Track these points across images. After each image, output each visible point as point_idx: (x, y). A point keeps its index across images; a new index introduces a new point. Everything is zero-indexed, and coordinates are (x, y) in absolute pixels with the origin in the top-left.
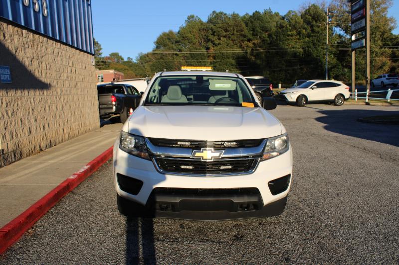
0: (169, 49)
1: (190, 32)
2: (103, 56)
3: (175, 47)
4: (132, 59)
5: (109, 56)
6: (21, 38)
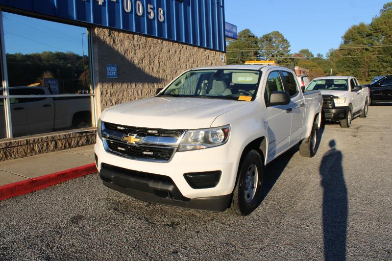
0: (358, 43)
1: (385, 23)
2: (291, 52)
3: (365, 42)
4: (322, 56)
5: (299, 53)
6: (132, 41)
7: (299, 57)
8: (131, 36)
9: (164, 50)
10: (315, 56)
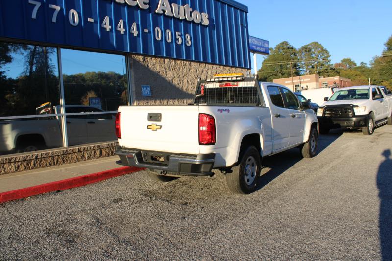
2: (331, 62)
4: (365, 64)
5: (340, 62)
6: (163, 65)
7: (340, 67)
8: (162, 60)
9: (192, 70)
10: (358, 65)
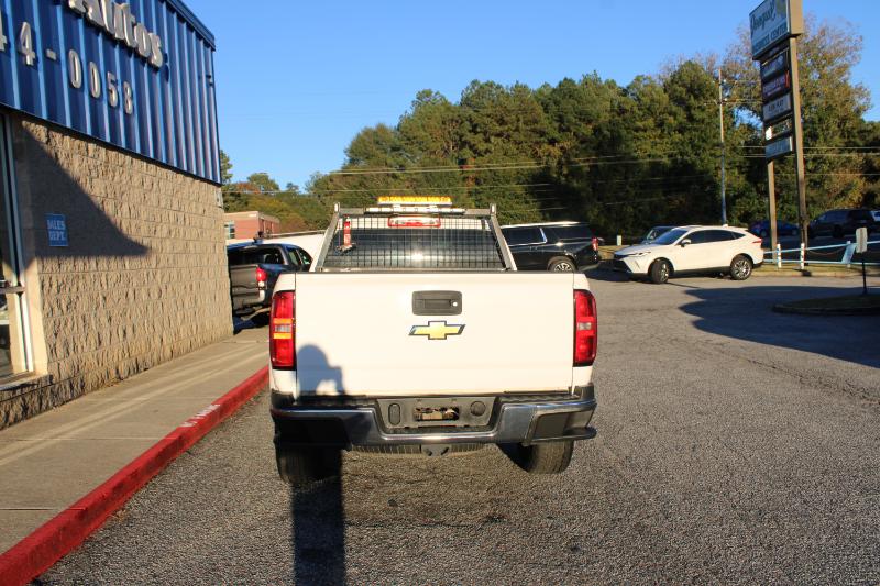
0: (378, 164)
1: (423, 126)
2: (233, 180)
3: (390, 161)
4: (297, 187)
5: (245, 180)
6: (85, 159)
7: (248, 191)
8: (83, 144)
9: (136, 180)
10: (283, 188)
